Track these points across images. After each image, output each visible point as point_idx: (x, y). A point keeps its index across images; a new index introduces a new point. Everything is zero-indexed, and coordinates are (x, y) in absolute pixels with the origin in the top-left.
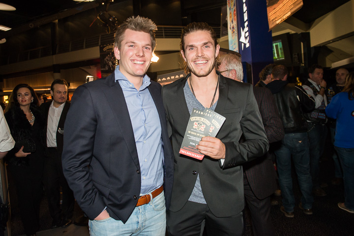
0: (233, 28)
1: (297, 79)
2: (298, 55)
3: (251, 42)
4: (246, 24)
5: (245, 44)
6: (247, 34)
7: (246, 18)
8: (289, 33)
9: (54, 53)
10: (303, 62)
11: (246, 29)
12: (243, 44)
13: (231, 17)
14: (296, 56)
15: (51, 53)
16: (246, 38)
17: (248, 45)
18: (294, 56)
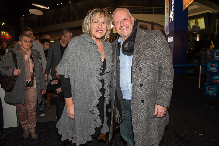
0: (167, 9)
1: (212, 42)
2: (213, 27)
3: (174, 18)
4: (173, 6)
5: (172, 19)
6: (173, 13)
7: (173, 3)
8: (209, 12)
9: (69, 21)
10: (217, 32)
11: (173, 10)
12: (171, 19)
13: (167, 2)
14: (212, 27)
15: (67, 21)
16: (172, 15)
17: (173, 20)
18: (211, 28)
